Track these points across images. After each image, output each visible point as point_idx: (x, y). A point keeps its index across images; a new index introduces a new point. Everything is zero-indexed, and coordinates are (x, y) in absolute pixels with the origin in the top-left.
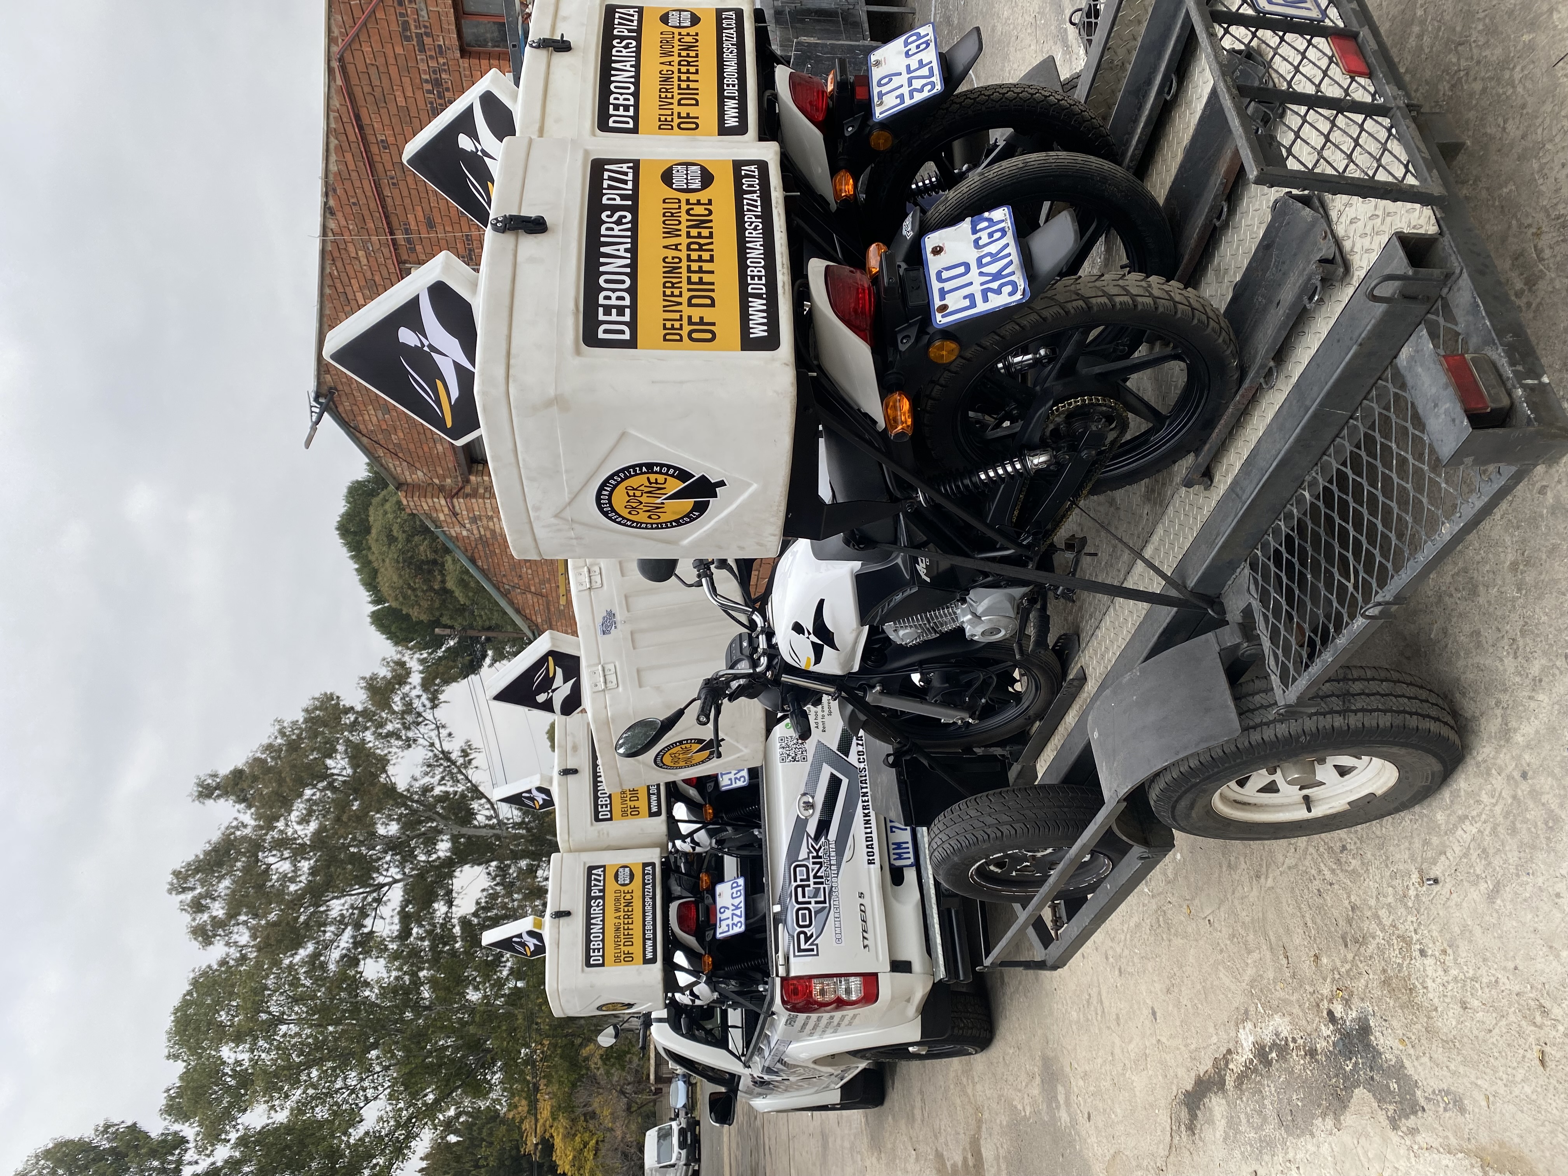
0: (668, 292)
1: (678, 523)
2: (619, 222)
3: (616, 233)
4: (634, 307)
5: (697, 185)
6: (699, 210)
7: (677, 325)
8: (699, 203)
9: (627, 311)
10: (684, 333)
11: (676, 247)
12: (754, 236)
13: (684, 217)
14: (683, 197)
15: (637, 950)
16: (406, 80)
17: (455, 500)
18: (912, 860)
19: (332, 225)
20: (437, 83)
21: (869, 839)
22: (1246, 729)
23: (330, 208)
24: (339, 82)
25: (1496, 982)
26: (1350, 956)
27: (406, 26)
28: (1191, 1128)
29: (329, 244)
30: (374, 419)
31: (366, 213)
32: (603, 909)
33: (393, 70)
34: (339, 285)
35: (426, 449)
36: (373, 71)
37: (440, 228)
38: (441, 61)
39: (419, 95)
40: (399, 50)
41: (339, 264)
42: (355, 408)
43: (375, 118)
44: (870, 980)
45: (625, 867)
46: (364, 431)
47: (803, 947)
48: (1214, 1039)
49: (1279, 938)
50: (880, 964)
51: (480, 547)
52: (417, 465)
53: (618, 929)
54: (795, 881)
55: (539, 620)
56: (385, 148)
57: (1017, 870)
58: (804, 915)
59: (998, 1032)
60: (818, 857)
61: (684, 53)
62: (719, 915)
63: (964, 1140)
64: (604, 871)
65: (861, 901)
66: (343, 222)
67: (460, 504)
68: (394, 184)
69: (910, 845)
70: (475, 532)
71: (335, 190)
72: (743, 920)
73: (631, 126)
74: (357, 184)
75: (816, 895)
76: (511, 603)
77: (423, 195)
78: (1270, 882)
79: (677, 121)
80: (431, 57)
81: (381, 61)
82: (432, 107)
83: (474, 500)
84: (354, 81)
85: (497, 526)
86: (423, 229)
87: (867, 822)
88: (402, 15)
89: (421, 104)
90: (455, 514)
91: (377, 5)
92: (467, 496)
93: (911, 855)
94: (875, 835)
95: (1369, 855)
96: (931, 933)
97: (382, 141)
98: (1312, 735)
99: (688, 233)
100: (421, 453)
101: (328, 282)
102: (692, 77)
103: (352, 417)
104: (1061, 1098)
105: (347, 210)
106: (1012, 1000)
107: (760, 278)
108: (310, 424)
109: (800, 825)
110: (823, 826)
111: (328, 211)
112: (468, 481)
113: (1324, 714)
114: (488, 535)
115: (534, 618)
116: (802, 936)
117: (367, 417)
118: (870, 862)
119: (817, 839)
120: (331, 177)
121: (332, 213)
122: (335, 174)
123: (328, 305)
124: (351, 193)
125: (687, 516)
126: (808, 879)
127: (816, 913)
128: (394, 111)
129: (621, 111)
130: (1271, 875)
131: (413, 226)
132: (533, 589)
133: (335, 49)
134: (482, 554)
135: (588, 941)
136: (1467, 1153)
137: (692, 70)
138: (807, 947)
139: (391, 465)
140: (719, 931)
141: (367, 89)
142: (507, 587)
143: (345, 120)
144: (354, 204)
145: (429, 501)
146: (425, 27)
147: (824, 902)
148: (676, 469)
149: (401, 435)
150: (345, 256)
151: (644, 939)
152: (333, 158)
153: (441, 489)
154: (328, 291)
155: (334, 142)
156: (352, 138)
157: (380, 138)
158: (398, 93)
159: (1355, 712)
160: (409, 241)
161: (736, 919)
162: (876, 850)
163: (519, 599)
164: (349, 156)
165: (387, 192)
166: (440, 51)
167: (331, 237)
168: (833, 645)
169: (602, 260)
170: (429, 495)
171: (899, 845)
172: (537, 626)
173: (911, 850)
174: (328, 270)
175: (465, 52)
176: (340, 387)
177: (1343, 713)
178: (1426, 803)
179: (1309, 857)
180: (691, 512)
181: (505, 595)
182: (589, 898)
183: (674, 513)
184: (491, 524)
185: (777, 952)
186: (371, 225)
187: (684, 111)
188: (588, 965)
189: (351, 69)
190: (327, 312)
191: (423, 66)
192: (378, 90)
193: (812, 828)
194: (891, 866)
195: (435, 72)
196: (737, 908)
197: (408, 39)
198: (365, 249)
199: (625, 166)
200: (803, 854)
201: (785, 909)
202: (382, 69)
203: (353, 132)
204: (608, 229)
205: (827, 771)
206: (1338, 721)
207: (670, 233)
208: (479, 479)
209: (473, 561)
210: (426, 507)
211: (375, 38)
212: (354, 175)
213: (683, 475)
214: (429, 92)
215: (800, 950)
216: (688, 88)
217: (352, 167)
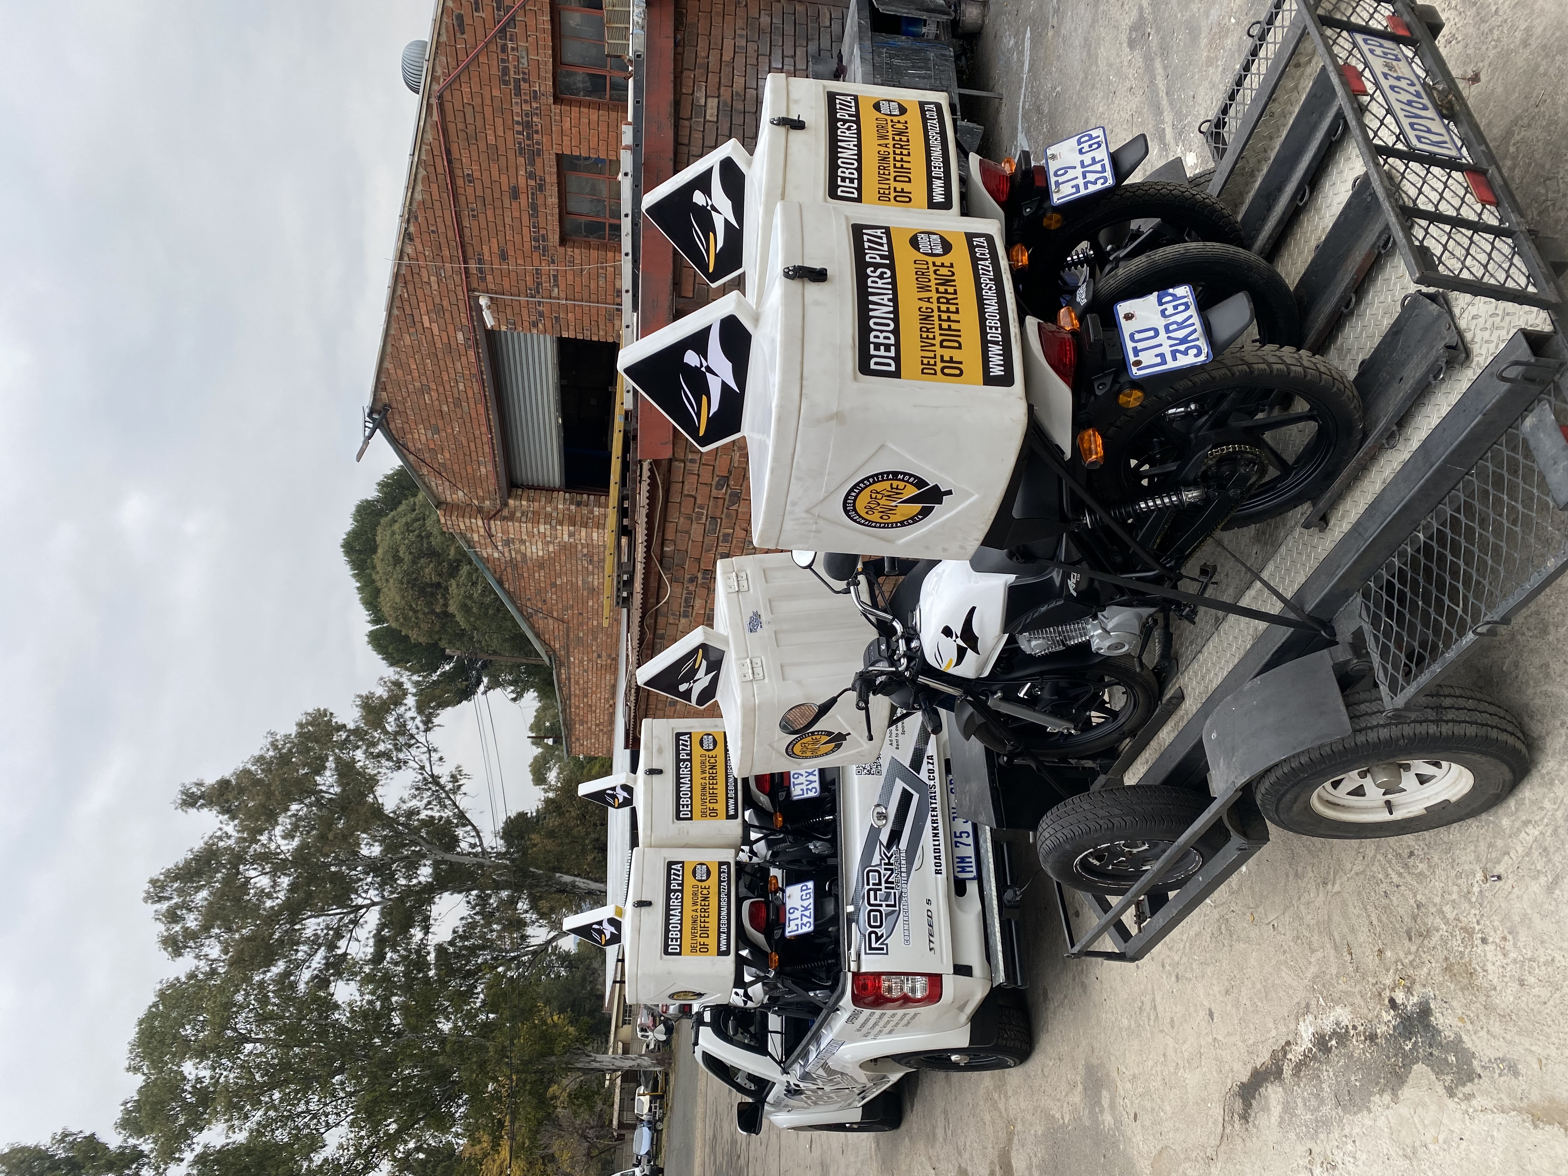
0: (924, 335)
1: (903, 524)
2: (881, 276)
3: (879, 285)
4: (897, 345)
5: (939, 250)
6: (944, 271)
7: (932, 362)
8: (943, 265)
9: (893, 348)
10: (938, 368)
11: (929, 300)
12: (990, 294)
13: (933, 276)
14: (930, 260)
15: (712, 942)
16: (499, 121)
17: (492, 522)
18: (975, 874)
19: (409, 250)
20: (528, 125)
21: (937, 850)
22: (1355, 731)
23: (409, 234)
24: (435, 117)
25: (1553, 960)
26: (1413, 949)
27: (505, 71)
28: (1245, 1117)
29: (404, 268)
30: (423, 438)
31: (443, 240)
32: (682, 902)
33: (488, 111)
34: (407, 308)
35: (470, 471)
36: (469, 110)
37: (511, 261)
38: (534, 105)
39: (509, 134)
40: (496, 93)
41: (410, 287)
42: (406, 426)
43: (465, 153)
44: (935, 980)
45: (702, 864)
46: (412, 449)
47: (874, 945)
48: (1273, 1033)
49: (1344, 937)
50: (945, 967)
51: (509, 569)
52: (459, 485)
53: (695, 922)
54: (868, 884)
55: (557, 646)
56: (470, 182)
57: (1113, 865)
58: (875, 917)
59: (1037, 1046)
60: (889, 864)
61: (897, 138)
62: (788, 915)
63: (992, 1153)
64: (683, 867)
65: (928, 907)
66: (420, 248)
67: (496, 526)
68: (473, 216)
69: (973, 860)
70: (507, 554)
71: (416, 218)
72: (812, 920)
73: (856, 196)
74: (439, 213)
75: (886, 899)
76: (532, 627)
77: (500, 228)
78: (1337, 888)
79: (893, 194)
80: (526, 101)
81: (477, 101)
82: (520, 148)
83: (510, 524)
84: (450, 117)
85: (529, 550)
86: (496, 260)
87: (936, 835)
88: (503, 61)
89: (510, 144)
90: (490, 536)
91: (482, 49)
92: (504, 519)
93: (974, 869)
94: (942, 848)
95: (1436, 858)
96: (991, 942)
97: (468, 175)
98: (1409, 739)
99: (937, 289)
100: (464, 474)
101: (397, 303)
102: (905, 158)
103: (401, 434)
104: (1105, 1103)
105: (426, 236)
106: (1055, 1014)
107: (997, 329)
108: (362, 439)
109: (874, 833)
110: (895, 836)
111: (407, 236)
112: (506, 504)
113: (1421, 722)
114: (519, 559)
115: (552, 643)
116: (873, 936)
117: (416, 436)
118: (938, 872)
119: (889, 847)
120: (415, 205)
121: (411, 239)
122: (419, 203)
123: (394, 325)
124: (431, 221)
125: (912, 518)
126: (880, 884)
127: (887, 915)
128: (483, 147)
129: (847, 183)
130: (1338, 882)
131: (487, 257)
132: (555, 614)
133: (436, 87)
134: (510, 577)
135: (667, 931)
136: (1520, 1111)
137: (905, 152)
138: (877, 946)
139: (433, 484)
140: (788, 930)
141: (461, 126)
142: (530, 610)
143: (435, 153)
144: (433, 232)
145: (467, 521)
146: (524, 73)
147: (894, 906)
148: (916, 477)
149: (447, 455)
150: (417, 280)
151: (719, 933)
152: (419, 187)
153: (480, 510)
154: (395, 312)
155: (422, 172)
156: (440, 170)
157: (466, 172)
158: (488, 132)
159: (1447, 722)
160: (481, 271)
161: (805, 920)
162: (943, 861)
163: (540, 624)
164: (434, 186)
165: (466, 223)
166: (535, 96)
167: (406, 261)
168: (975, 650)
169: (871, 306)
170: (467, 515)
171: (962, 859)
172: (554, 651)
173: (974, 864)
174: (399, 293)
175: (557, 100)
176: (394, 405)
177: (1436, 722)
178: (1492, 811)
179: (1377, 863)
180: (916, 515)
181: (527, 618)
182: (669, 891)
183: (903, 515)
184: (523, 548)
185: (849, 949)
186: (446, 253)
187: (899, 187)
188: (666, 953)
189: (448, 106)
190: (392, 332)
191: (516, 109)
192: (471, 128)
193: (884, 837)
194: (955, 877)
195: (527, 115)
196: (806, 909)
197: (506, 83)
198: (438, 275)
199: (879, 231)
200: (876, 860)
201: (858, 910)
202: (477, 109)
203: (442, 164)
204: (873, 282)
205: (899, 786)
206: (1433, 729)
207: (923, 288)
208: (518, 503)
209: (500, 583)
210: (462, 527)
211: (475, 79)
212: (437, 205)
213: (920, 483)
214: (519, 133)
215: (871, 948)
216: (902, 167)
217: (436, 196)
